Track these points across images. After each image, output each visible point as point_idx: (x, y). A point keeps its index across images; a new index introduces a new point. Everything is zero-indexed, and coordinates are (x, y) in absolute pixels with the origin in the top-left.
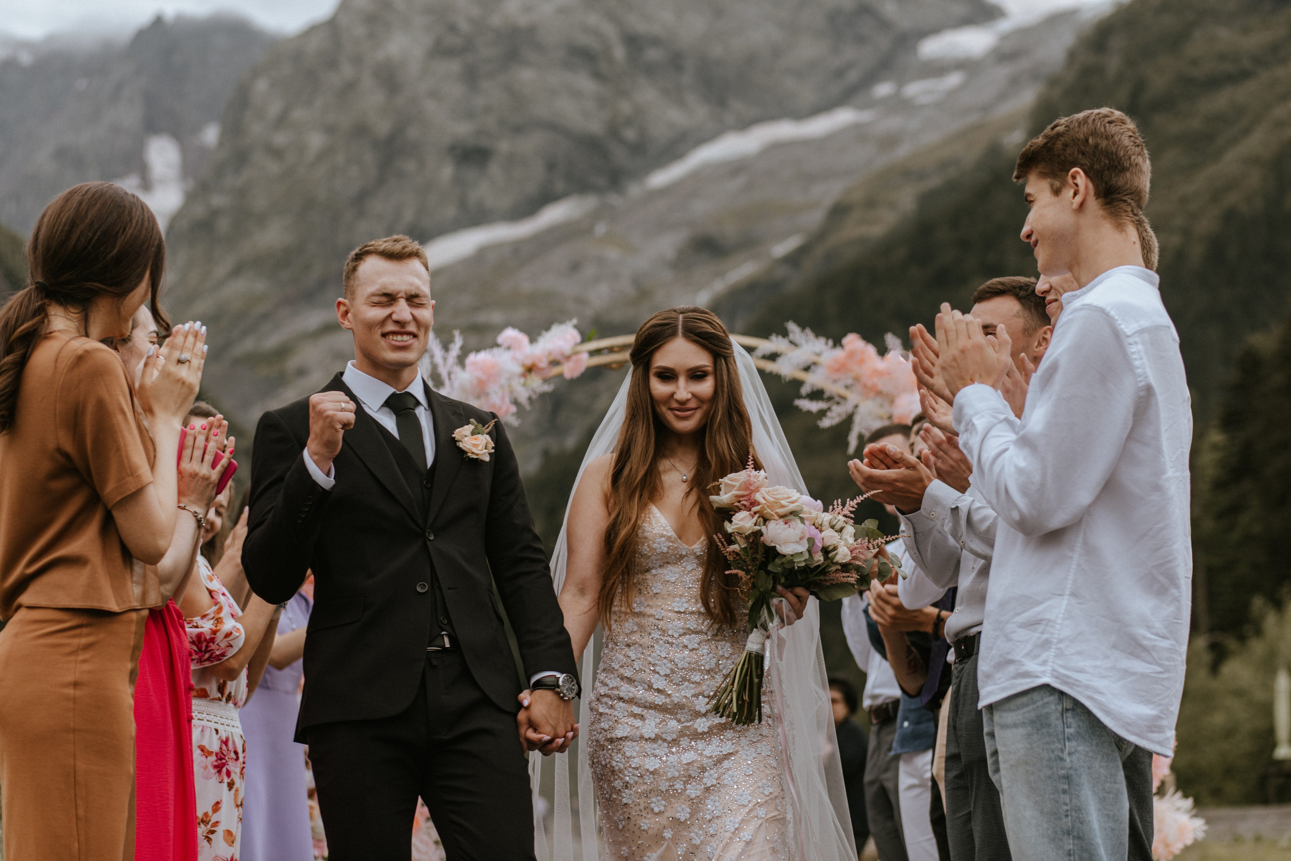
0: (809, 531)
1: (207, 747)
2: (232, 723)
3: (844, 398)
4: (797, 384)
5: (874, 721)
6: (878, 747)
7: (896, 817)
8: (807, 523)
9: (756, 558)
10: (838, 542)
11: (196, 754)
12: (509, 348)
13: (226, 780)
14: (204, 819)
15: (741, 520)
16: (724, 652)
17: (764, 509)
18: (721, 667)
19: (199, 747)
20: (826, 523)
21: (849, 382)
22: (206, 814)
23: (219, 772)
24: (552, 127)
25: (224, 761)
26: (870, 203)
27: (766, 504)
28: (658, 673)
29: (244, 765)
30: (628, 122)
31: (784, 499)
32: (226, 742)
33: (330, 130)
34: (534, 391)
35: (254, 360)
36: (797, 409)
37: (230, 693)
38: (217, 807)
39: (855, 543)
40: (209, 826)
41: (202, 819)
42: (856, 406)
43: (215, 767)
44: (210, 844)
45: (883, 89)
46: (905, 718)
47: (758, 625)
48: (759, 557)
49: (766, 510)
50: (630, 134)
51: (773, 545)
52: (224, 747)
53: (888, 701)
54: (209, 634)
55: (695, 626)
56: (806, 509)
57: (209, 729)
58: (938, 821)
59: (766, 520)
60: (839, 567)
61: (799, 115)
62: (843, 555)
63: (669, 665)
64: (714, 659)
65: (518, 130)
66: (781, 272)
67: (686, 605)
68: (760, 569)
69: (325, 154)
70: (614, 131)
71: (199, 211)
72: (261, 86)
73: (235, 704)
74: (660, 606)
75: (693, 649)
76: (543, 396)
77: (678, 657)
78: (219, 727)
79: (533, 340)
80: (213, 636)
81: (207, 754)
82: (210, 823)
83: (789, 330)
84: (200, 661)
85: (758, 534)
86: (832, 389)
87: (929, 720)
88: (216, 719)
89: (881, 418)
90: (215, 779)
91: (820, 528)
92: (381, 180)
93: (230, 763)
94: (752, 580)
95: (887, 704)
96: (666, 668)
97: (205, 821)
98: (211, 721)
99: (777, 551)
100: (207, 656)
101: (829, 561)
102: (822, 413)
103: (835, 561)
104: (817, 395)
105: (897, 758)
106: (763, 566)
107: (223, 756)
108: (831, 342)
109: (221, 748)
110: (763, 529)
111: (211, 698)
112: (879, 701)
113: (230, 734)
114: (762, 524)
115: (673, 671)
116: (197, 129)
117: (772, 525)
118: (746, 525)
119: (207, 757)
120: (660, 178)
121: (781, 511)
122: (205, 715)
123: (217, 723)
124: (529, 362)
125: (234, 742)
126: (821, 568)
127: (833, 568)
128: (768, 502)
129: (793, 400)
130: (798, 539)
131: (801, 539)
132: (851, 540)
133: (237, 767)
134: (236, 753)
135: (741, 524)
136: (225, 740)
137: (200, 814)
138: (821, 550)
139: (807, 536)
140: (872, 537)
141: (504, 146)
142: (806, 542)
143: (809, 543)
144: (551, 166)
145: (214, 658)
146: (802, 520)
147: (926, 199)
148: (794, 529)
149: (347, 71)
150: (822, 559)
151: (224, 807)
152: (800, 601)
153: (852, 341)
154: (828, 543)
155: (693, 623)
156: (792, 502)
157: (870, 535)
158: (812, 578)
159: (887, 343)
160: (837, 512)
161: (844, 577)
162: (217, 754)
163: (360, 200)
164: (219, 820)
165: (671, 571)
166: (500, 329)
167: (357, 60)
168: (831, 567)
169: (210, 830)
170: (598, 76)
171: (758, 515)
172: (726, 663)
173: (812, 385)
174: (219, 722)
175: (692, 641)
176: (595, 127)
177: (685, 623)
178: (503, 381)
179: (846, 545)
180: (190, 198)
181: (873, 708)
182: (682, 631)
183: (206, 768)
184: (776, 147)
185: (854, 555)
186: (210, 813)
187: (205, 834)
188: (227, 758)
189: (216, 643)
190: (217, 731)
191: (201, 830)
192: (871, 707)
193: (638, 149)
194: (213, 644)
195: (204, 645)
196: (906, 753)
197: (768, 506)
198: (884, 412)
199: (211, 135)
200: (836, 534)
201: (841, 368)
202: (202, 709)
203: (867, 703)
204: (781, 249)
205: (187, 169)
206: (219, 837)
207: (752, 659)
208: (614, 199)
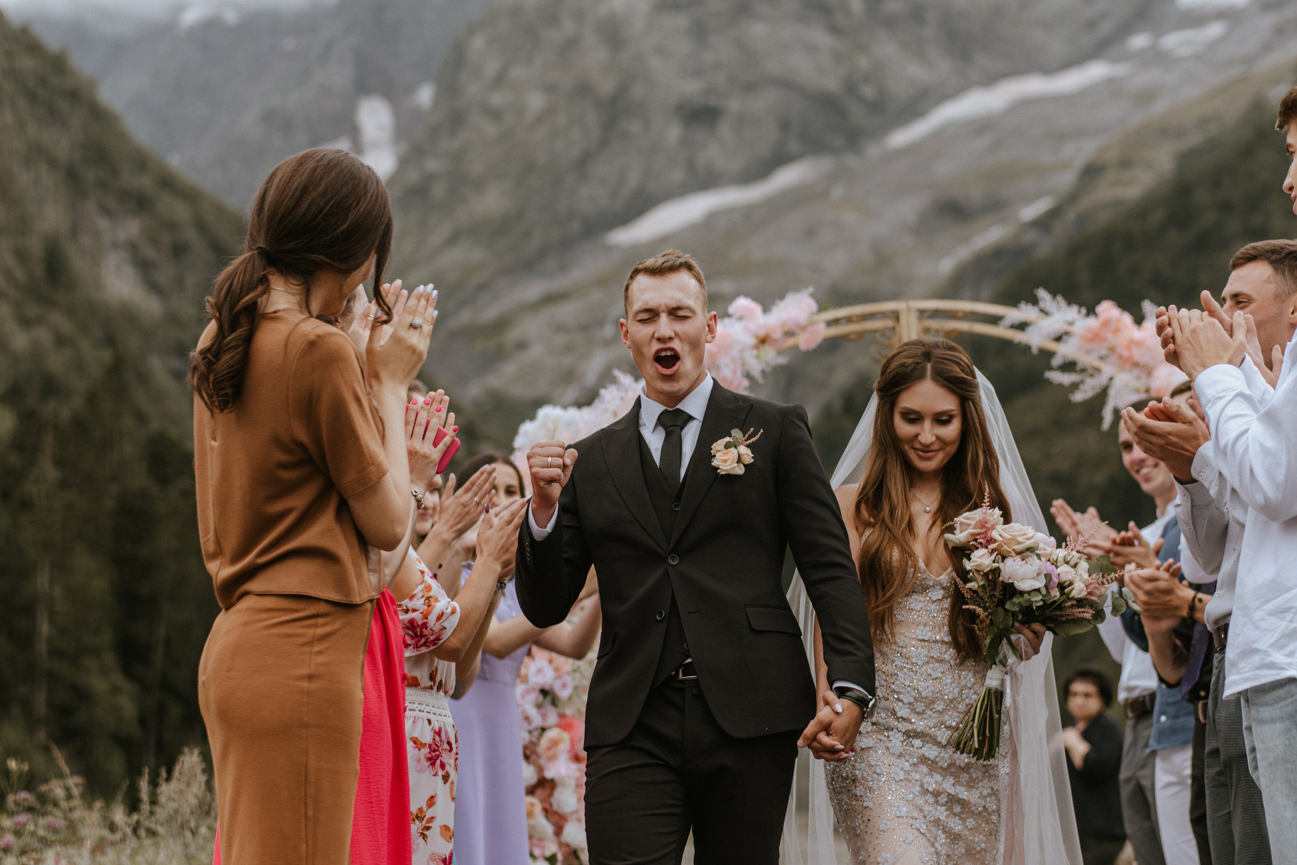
0: (1046, 567)
1: (419, 739)
2: (444, 712)
3: (1098, 370)
4: (1047, 355)
5: (1130, 715)
6: (1134, 743)
7: (1153, 817)
8: (1043, 559)
9: (994, 595)
10: (1074, 578)
11: (410, 745)
12: (741, 318)
13: (441, 773)
14: (419, 815)
15: (980, 557)
16: (967, 682)
17: (1001, 546)
18: (964, 696)
19: (411, 739)
20: (1061, 559)
21: (1104, 352)
22: (420, 810)
23: (433, 764)
24: (786, 84)
25: (437, 753)
26: (1125, 163)
27: (1003, 541)
28: (902, 701)
29: (457, 756)
30: (866, 78)
31: (1021, 535)
32: (439, 733)
33: (550, 89)
34: (767, 364)
35: (473, 332)
36: (1048, 382)
37: (441, 681)
38: (431, 801)
39: (1090, 578)
40: (424, 822)
41: (417, 815)
42: (1111, 379)
43: (429, 759)
44: (426, 841)
45: (1139, 41)
46: (1163, 713)
47: (997, 662)
48: (996, 594)
49: (1003, 547)
50: (868, 91)
51: (1011, 581)
52: (437, 738)
53: (1145, 693)
54: (421, 619)
55: (939, 655)
56: (1041, 545)
57: (421, 720)
58: (1198, 821)
59: (1004, 558)
60: (1075, 602)
61: (1048, 70)
62: (1078, 590)
63: (913, 693)
64: (957, 689)
65: (750, 87)
66: (1031, 237)
67: (929, 634)
68: (997, 606)
69: (544, 116)
70: (851, 88)
71: (413, 176)
72: (478, 43)
73: (446, 693)
74: (903, 633)
75: (936, 678)
76: (777, 369)
77: (921, 685)
78: (432, 717)
79: (766, 310)
80: (425, 621)
81: (420, 747)
82: (425, 819)
83: (1039, 297)
84: (417, 647)
85: (996, 572)
86: (1086, 360)
87: (1187, 714)
88: (428, 709)
89: (1137, 391)
90: (429, 772)
91: (1055, 563)
92: (604, 143)
93: (444, 755)
94: (990, 617)
95: (1144, 697)
96: (910, 696)
97: (419, 817)
98: (423, 711)
99: (1014, 587)
100: (423, 641)
101: (1065, 597)
102: (1075, 386)
103: (1071, 596)
104: (1069, 366)
105: (1154, 753)
106: (1001, 603)
107: (436, 748)
108: (1084, 311)
109: (434, 739)
110: (1001, 565)
111: (423, 686)
112: (1136, 694)
113: (442, 724)
114: (1000, 561)
115: (916, 699)
116: (411, 89)
117: (1009, 561)
118: (985, 563)
119: (419, 750)
120: (901, 138)
121: (1018, 548)
122: (416, 705)
123: (430, 713)
124: (762, 333)
125: (446, 733)
126: (1057, 604)
127: (1069, 604)
128: (1006, 539)
129: (1043, 372)
130: (1035, 575)
131: (1038, 575)
132: (1086, 576)
133: (451, 758)
134: (449, 744)
135: (980, 561)
136: (438, 730)
137: (413, 808)
138: (1057, 587)
139: (1045, 572)
140: (1106, 572)
141: (734, 105)
142: (1044, 578)
143: (1046, 579)
144: (785, 126)
145: (430, 643)
146: (1039, 556)
147: (1185, 158)
148: (1031, 565)
149: (568, 27)
150: (1058, 594)
151: (439, 801)
152: (1037, 637)
153: (1108, 309)
154: (1065, 578)
155: (937, 651)
156: (1029, 539)
157: (1104, 570)
158: (1048, 612)
159: (1144, 311)
160: (1070, 548)
161: (1080, 612)
162: (430, 746)
163: (583, 163)
164: (434, 816)
165: (916, 600)
166: (732, 298)
167: (579, 16)
168: (1067, 602)
169: (426, 827)
170: (834, 29)
171: (996, 553)
172: (969, 693)
173: (1064, 356)
174: (432, 712)
175: (936, 670)
176: (832, 83)
177: (929, 651)
178: (735, 352)
179: (1081, 580)
180: (404, 162)
181: (1130, 701)
182: (926, 659)
183: (419, 761)
184: (1024, 104)
185: (1089, 590)
186: (425, 808)
187: (420, 831)
188: (440, 750)
189: (429, 628)
190: (429, 721)
191: (415, 828)
192: (1126, 700)
193: (877, 107)
194: (426, 629)
195: (418, 630)
196: (1164, 749)
197: (1005, 543)
198: (1141, 384)
199: (425, 96)
200: (1072, 570)
201: (1094, 337)
202: (413, 698)
203: (1122, 696)
204: (1031, 212)
205: (400, 132)
206: (434, 833)
207: (991, 696)
208: (851, 160)
